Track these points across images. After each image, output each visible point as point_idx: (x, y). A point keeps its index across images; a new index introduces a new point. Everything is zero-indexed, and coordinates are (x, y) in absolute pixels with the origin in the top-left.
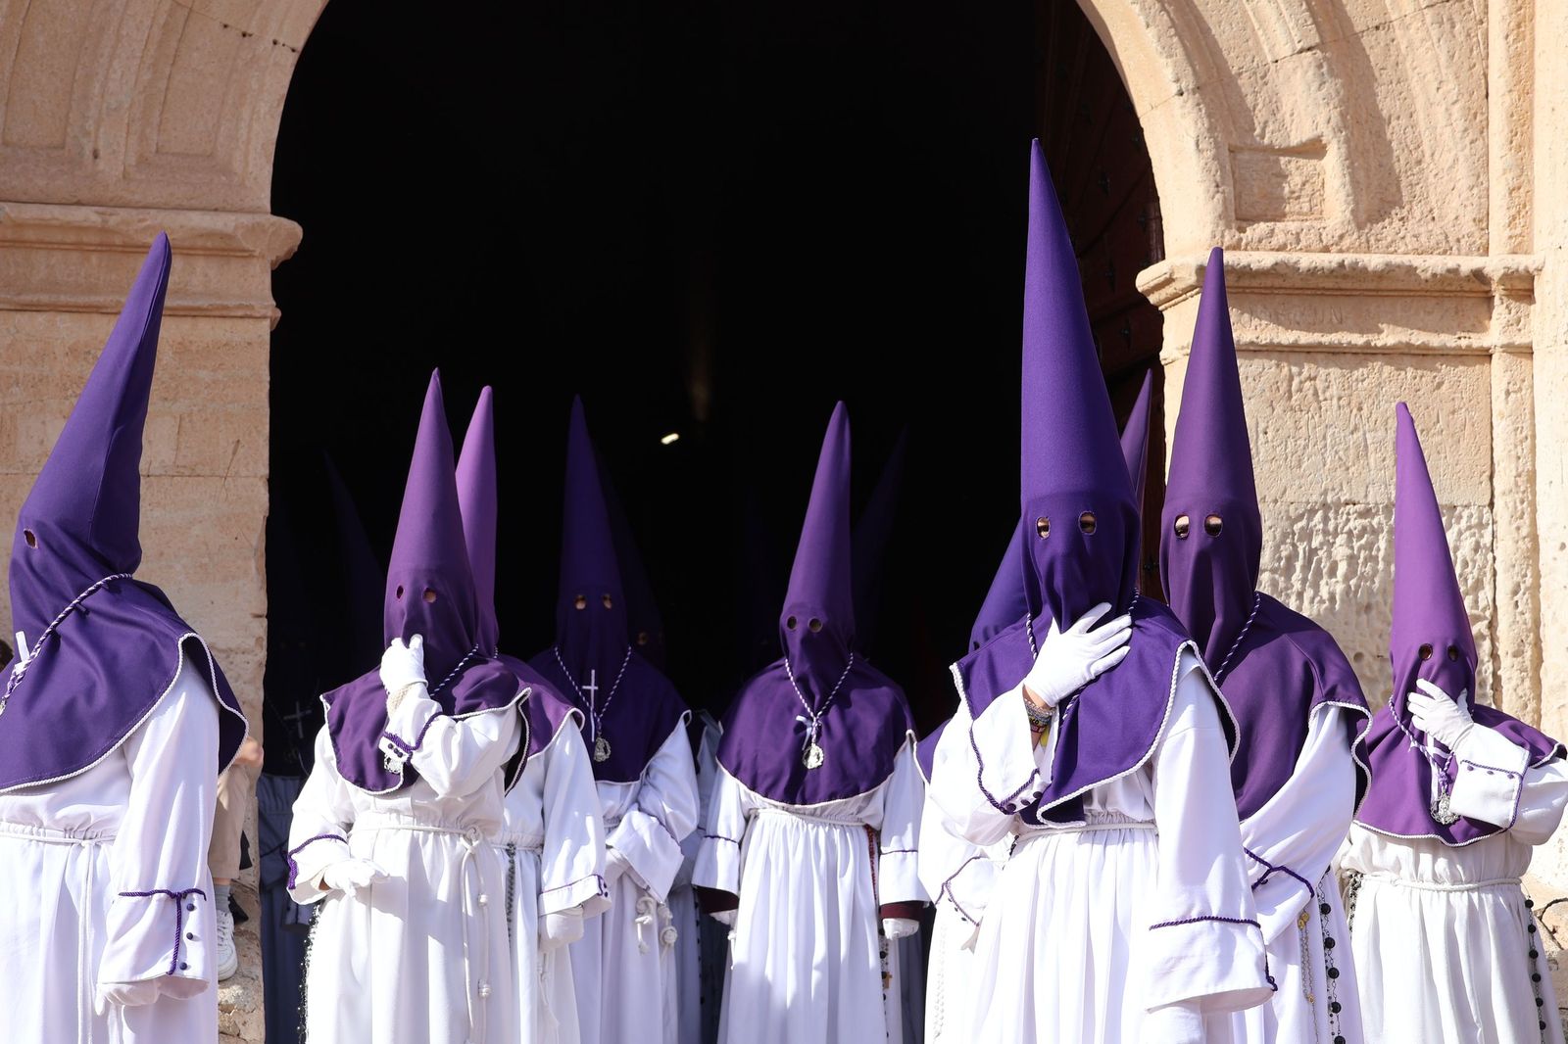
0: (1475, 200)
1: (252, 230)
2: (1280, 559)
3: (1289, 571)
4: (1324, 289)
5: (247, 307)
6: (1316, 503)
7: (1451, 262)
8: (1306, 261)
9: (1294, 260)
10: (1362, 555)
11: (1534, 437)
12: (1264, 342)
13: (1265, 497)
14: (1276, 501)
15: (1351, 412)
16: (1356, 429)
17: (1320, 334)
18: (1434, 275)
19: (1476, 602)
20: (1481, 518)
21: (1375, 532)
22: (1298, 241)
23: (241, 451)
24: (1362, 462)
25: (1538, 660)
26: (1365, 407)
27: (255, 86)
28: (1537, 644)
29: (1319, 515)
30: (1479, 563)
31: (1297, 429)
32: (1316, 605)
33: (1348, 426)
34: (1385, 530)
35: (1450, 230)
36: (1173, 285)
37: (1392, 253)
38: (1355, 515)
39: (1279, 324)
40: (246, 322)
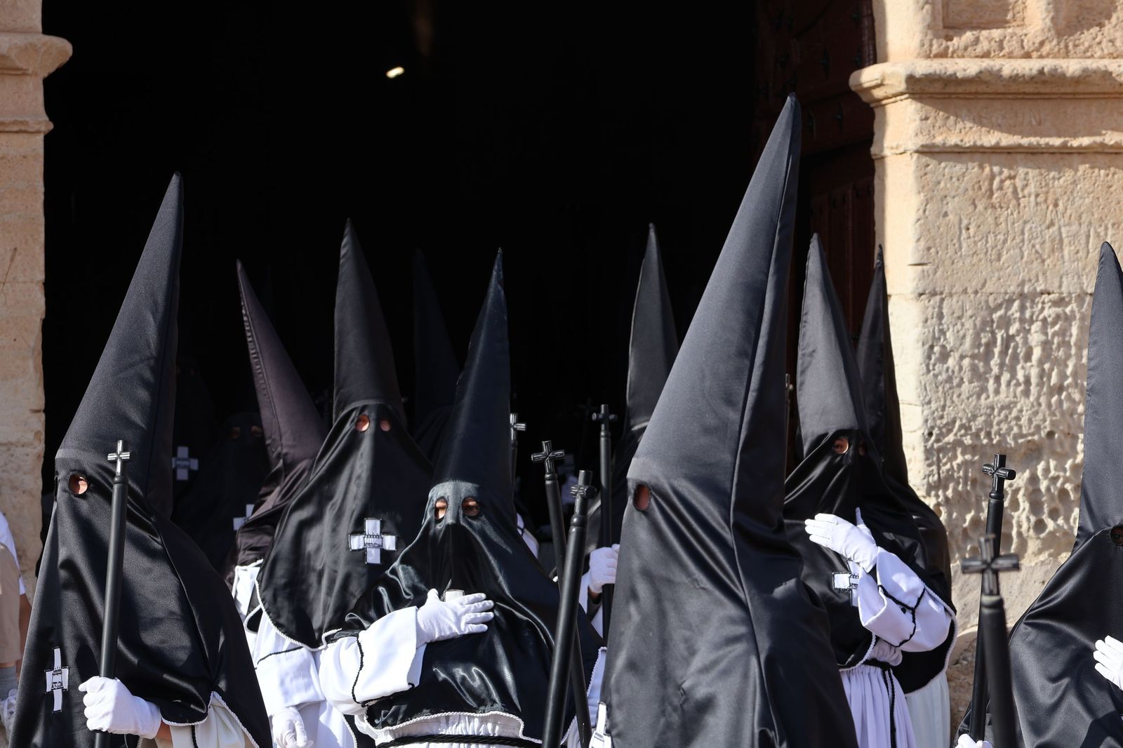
1: (25, 49)
2: (979, 345)
3: (988, 355)
4: (1024, 93)
5: (22, 123)
6: (1014, 293)
8: (1009, 67)
9: (997, 68)
10: (1056, 340)
12: (968, 145)
13: (966, 288)
14: (976, 292)
15: (1048, 208)
16: (1052, 224)
17: (1020, 137)
21: (1068, 319)
22: (1001, 48)
23: (18, 258)
24: (1057, 254)
26: (1061, 203)
29: (1016, 304)
31: (997, 225)
32: (1012, 389)
33: (1045, 221)
34: (1078, 317)
37: (1089, 58)
38: (1050, 304)
39: (982, 125)
40: (21, 137)
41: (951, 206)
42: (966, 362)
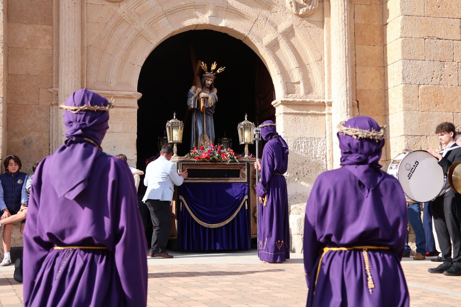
0: (323, 91)
1: (134, 94)
3: (295, 148)
4: (300, 104)
5: (134, 106)
6: (299, 137)
7: (319, 100)
8: (298, 100)
9: (296, 100)
10: (306, 145)
11: (332, 127)
12: (291, 112)
14: (293, 137)
15: (305, 123)
16: (305, 126)
17: (300, 111)
18: (317, 102)
19: (323, 153)
20: (324, 140)
21: (308, 142)
22: (296, 97)
23: (133, 129)
24: (306, 131)
25: (333, 161)
26: (307, 123)
27: (135, 72)
28: (333, 159)
29: (300, 139)
30: (324, 147)
31: (297, 126)
32: (299, 153)
35: (319, 95)
36: (277, 104)
37: (311, 99)
39: (293, 109)
40: (133, 108)
41: (289, 123)
42: (292, 149)
